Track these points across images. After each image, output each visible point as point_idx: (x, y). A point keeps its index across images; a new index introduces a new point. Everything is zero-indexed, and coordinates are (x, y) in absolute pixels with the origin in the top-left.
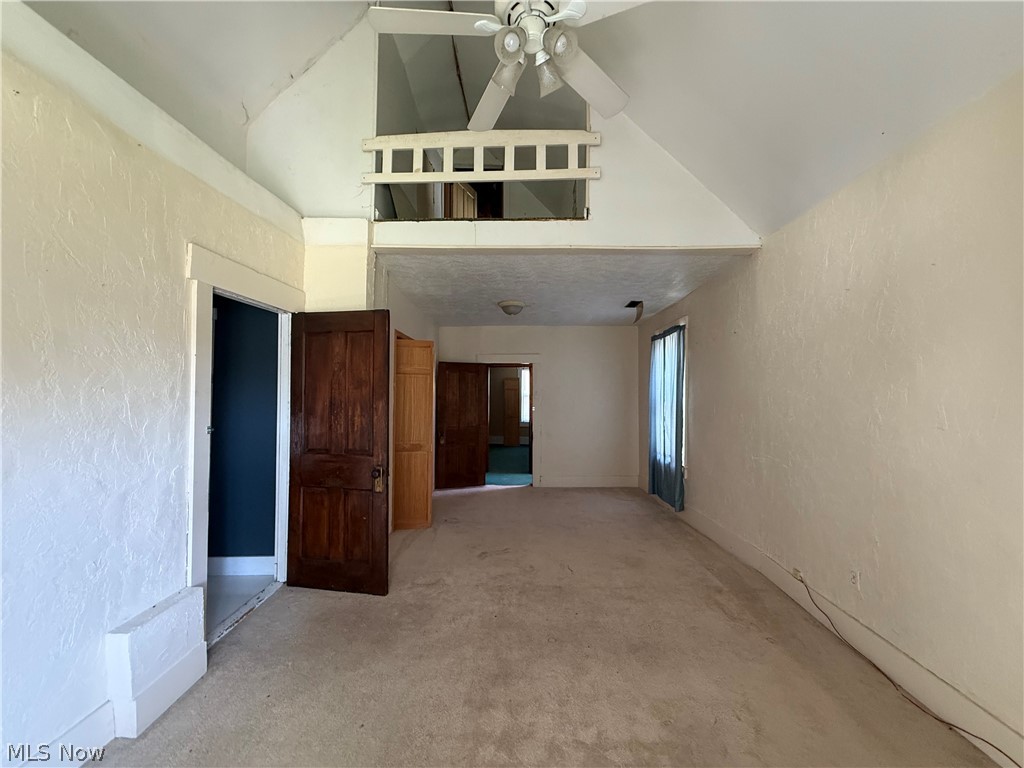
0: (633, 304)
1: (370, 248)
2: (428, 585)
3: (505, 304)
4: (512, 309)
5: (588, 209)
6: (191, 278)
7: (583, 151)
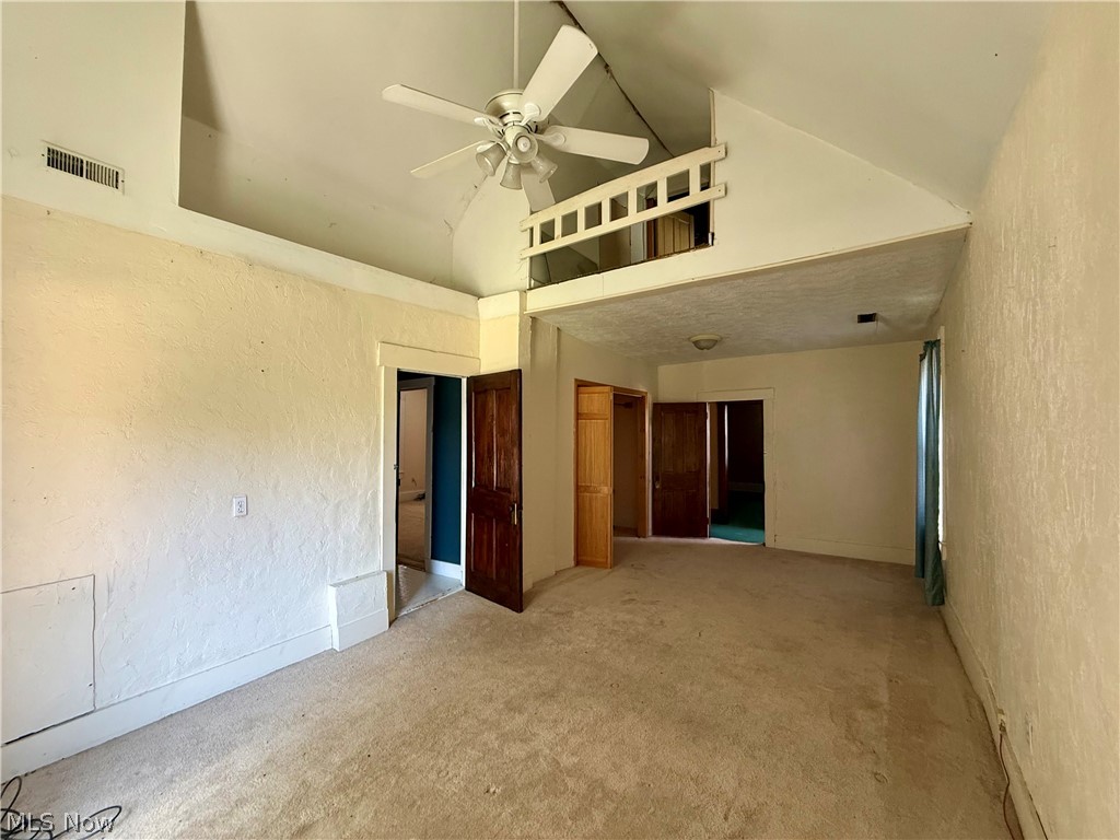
0: (864, 319)
1: (522, 316)
2: (557, 614)
3: (695, 339)
4: (703, 344)
5: (713, 234)
6: (381, 366)
7: (706, 171)
